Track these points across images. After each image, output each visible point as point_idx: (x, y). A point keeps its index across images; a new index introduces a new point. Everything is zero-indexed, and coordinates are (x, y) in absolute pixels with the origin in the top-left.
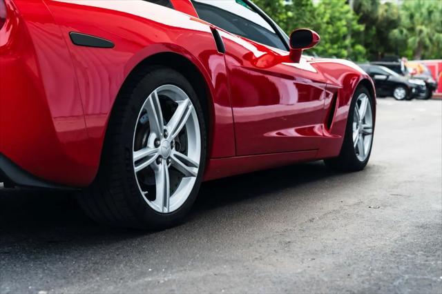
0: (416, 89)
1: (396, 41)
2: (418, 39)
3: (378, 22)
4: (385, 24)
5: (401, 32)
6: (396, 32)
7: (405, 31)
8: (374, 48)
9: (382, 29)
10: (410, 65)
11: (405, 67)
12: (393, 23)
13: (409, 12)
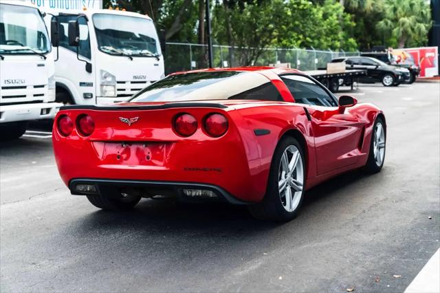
0: (402, 76)
1: (383, 31)
2: (401, 29)
3: (366, 15)
4: (372, 16)
5: (387, 24)
6: (382, 23)
7: (389, 22)
8: (362, 37)
9: (370, 21)
10: (396, 53)
11: (391, 56)
12: (379, 16)
13: (393, 6)
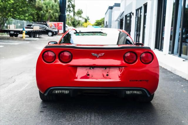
0: (55, 32)
2: (49, 15)
6: (42, 12)
7: (45, 12)
12: (40, 9)
13: (46, 5)
